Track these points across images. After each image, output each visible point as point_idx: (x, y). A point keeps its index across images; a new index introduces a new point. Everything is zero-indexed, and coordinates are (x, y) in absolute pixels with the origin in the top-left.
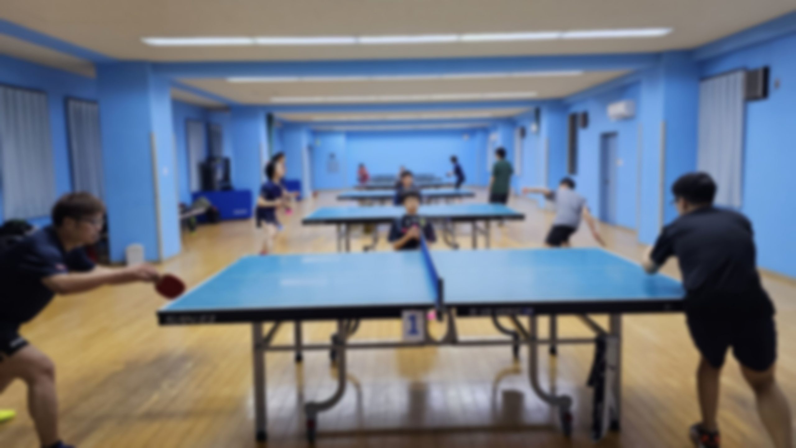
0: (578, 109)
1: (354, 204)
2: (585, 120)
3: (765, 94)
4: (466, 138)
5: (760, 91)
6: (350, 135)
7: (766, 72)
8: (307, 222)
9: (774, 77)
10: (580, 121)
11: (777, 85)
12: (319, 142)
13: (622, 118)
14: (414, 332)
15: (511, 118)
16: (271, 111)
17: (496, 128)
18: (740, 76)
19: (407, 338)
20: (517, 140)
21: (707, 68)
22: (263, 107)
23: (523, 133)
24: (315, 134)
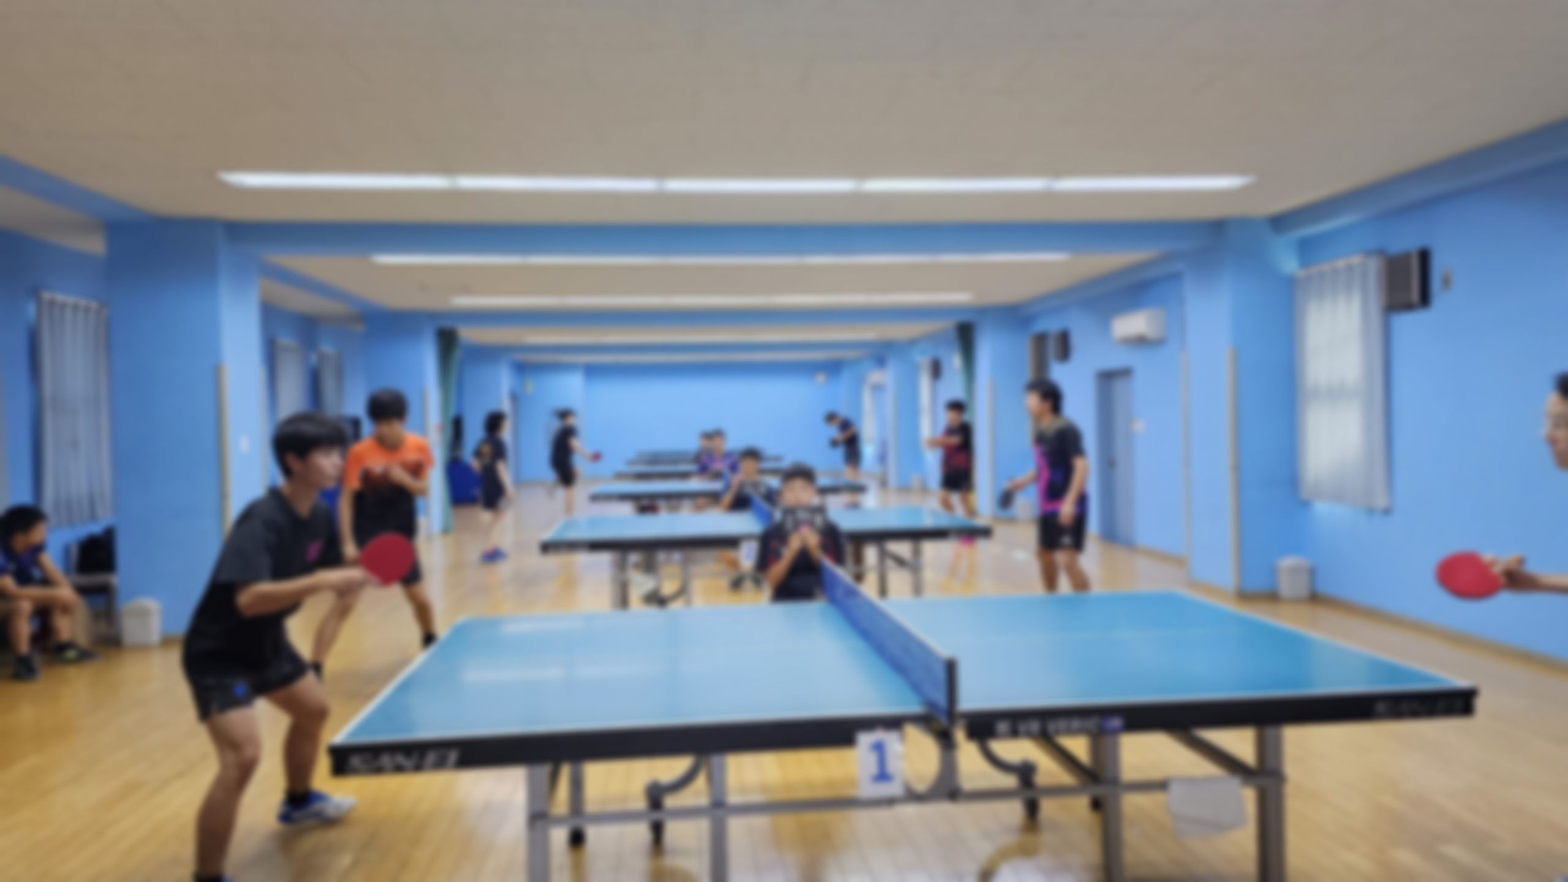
0: (1051, 325)
1: (626, 510)
2: (1064, 347)
3: (1425, 299)
4: (821, 378)
5: (1415, 295)
6: (592, 371)
7: (1424, 257)
8: (547, 547)
9: (1438, 268)
10: (1052, 348)
11: (1447, 282)
12: (531, 386)
13: (1140, 342)
14: (883, 776)
15: (912, 342)
16: (447, 324)
17: (880, 361)
18: (1374, 266)
19: (869, 790)
20: (925, 383)
21: (1307, 250)
22: (431, 316)
23: (936, 370)
24: (522, 369)
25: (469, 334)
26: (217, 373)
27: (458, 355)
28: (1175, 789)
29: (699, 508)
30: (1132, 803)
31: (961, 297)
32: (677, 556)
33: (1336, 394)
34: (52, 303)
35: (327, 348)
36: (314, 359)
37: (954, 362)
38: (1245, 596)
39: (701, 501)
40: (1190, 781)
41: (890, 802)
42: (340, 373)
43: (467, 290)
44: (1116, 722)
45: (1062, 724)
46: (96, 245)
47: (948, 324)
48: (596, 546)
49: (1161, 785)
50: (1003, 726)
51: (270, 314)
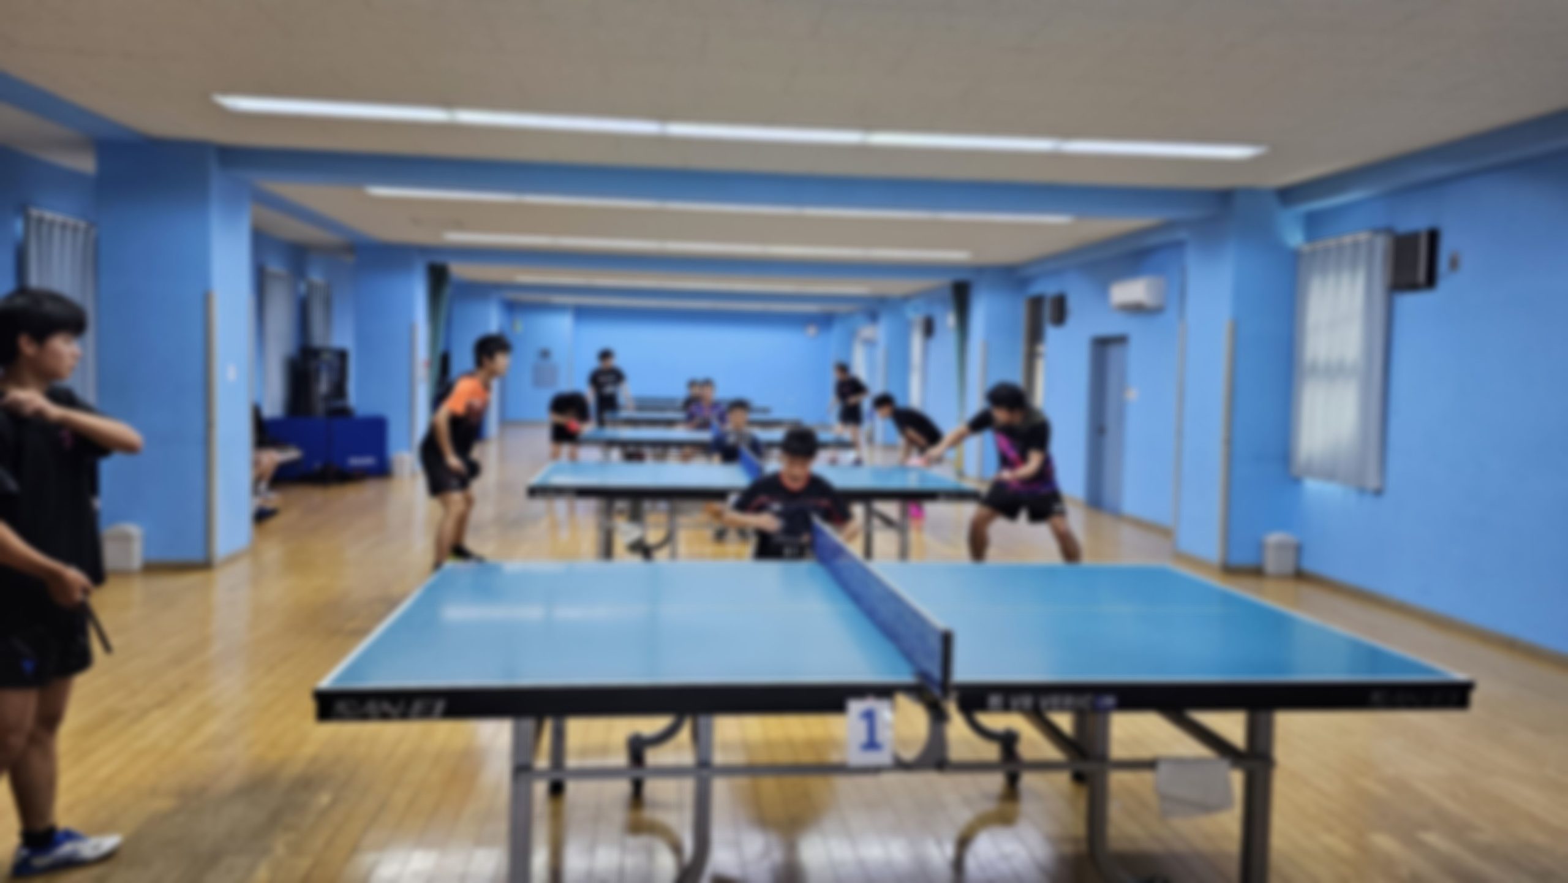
0: (1048, 288)
2: (1060, 312)
3: (1431, 281)
4: (812, 331)
5: (1422, 275)
6: (582, 313)
7: (1433, 237)
8: (535, 492)
9: (1447, 249)
10: (1047, 311)
11: (1454, 264)
12: (520, 325)
13: (1136, 309)
14: (872, 744)
15: (906, 299)
16: (438, 259)
17: (873, 316)
18: (1381, 244)
19: (857, 757)
20: (917, 340)
21: (1314, 224)
22: (423, 250)
23: (929, 328)
24: (512, 307)
25: (459, 270)
26: (206, 299)
27: (448, 291)
28: (1163, 768)
29: (686, 458)
30: (1117, 780)
31: (958, 255)
32: (663, 505)
33: (1334, 372)
34: (40, 221)
35: (316, 277)
36: (303, 288)
37: (948, 320)
38: (1230, 570)
39: (688, 450)
40: (1180, 762)
41: (875, 770)
42: (328, 303)
43: (460, 226)
44: (1109, 700)
45: (1055, 699)
46: (86, 164)
47: (943, 282)
48: (584, 492)
49: (1150, 765)
50: (995, 700)
51: (260, 240)
